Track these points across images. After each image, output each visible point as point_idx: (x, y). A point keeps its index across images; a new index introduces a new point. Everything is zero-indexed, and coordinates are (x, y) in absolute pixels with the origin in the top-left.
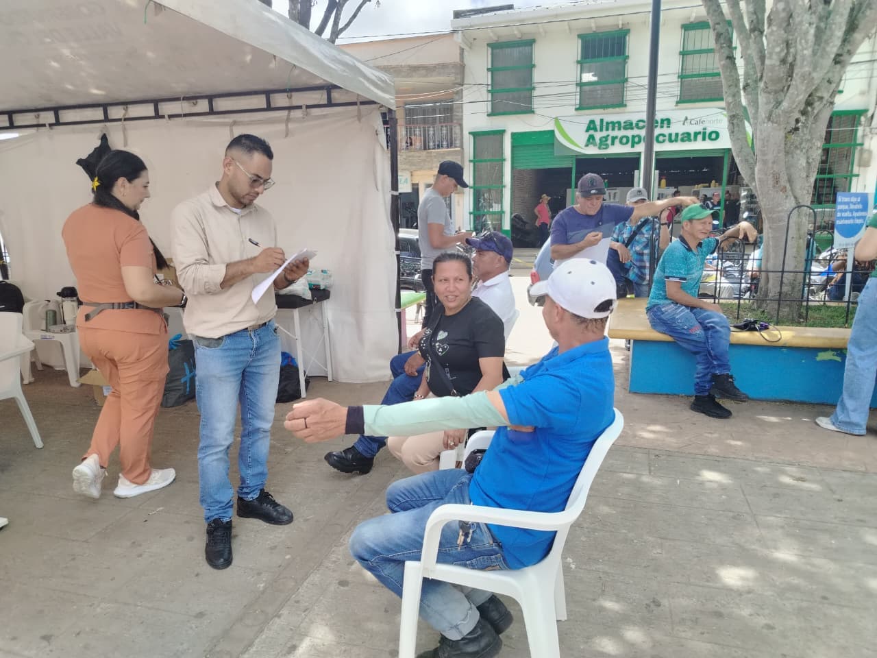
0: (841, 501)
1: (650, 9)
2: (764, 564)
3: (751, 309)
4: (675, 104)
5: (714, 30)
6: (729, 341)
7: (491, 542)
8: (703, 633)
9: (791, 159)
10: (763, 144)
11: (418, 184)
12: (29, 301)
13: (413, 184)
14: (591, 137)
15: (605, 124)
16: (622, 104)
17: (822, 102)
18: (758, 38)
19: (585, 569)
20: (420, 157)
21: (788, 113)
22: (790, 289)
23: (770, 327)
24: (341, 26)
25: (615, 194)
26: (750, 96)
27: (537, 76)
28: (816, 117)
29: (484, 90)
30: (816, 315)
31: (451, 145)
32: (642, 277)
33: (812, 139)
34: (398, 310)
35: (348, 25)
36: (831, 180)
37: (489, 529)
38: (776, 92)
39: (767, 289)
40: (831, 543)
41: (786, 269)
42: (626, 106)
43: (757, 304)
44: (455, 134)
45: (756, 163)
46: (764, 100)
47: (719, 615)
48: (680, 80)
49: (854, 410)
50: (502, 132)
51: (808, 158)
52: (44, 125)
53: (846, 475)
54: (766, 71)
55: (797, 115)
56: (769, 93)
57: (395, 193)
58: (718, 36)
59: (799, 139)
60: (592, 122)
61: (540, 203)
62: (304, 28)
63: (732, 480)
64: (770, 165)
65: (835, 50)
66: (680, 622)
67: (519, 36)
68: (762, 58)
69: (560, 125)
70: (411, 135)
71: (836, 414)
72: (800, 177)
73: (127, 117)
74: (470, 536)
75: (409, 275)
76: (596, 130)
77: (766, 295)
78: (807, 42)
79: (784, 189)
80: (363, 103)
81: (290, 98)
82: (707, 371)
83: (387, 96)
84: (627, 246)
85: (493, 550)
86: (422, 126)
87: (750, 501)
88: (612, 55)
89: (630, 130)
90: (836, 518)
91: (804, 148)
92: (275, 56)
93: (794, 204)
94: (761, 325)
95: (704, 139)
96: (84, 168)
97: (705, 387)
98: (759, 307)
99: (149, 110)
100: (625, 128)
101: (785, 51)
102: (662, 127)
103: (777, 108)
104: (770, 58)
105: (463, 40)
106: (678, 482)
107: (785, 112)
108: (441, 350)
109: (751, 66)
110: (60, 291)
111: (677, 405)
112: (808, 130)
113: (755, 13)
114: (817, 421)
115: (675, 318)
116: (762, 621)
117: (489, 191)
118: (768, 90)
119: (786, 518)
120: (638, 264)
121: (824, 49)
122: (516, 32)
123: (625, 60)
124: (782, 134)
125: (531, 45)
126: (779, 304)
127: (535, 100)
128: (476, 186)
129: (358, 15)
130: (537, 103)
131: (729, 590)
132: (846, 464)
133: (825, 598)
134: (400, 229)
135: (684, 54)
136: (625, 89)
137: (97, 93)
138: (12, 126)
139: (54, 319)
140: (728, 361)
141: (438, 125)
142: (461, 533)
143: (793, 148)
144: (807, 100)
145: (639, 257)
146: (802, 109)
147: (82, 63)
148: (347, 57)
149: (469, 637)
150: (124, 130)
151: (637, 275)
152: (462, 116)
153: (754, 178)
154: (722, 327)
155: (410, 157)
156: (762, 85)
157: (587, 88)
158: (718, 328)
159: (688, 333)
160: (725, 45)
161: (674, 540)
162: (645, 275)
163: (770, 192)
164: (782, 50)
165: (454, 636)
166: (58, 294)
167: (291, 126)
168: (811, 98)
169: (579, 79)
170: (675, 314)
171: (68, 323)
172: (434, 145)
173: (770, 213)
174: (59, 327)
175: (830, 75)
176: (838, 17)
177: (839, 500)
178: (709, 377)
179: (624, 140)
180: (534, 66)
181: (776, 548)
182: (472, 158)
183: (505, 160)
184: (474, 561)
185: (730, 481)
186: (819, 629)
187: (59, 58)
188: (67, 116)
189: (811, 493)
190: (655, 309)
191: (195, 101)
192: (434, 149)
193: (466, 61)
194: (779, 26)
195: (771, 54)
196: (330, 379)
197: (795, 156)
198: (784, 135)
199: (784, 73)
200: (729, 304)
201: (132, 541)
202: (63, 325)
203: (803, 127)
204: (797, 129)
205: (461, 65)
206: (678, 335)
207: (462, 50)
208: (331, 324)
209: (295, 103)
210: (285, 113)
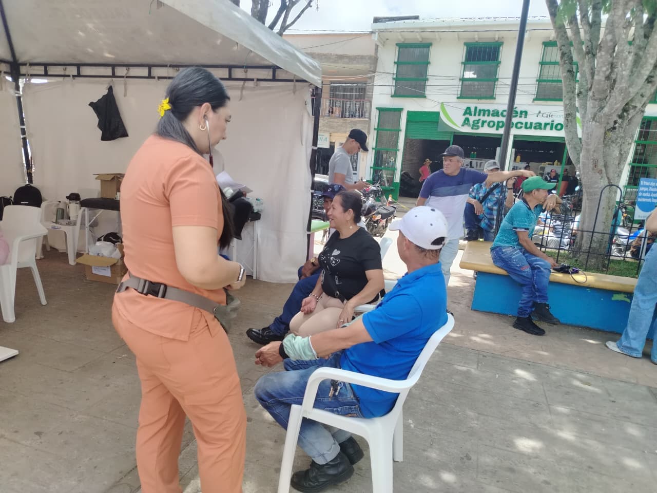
0: (615, 402)
1: (518, 28)
2: (550, 440)
3: (568, 258)
4: (532, 100)
5: (561, 50)
6: (548, 279)
7: (352, 396)
8: (498, 481)
9: (608, 150)
10: (588, 137)
11: (334, 143)
12: (45, 200)
13: (331, 142)
14: (467, 120)
15: (478, 111)
16: (492, 97)
17: (635, 110)
18: (592, 59)
19: (421, 429)
20: (338, 122)
21: (609, 116)
22: (598, 245)
23: (580, 272)
24: (288, 22)
25: (481, 163)
26: (581, 101)
27: (431, 71)
28: (630, 121)
29: (390, 77)
30: (616, 267)
31: (362, 116)
32: (490, 226)
33: (625, 137)
34: (309, 233)
35: (293, 23)
36: (645, 168)
37: (352, 388)
38: (600, 100)
39: (581, 244)
40: (602, 431)
41: (596, 230)
42: (495, 98)
43: (573, 254)
44: (366, 108)
45: (581, 150)
46: (591, 105)
47: (512, 470)
48: (537, 83)
49: (634, 339)
50: (400, 110)
51: (621, 150)
52: (69, 76)
53: (621, 384)
54: (594, 83)
55: (615, 118)
56: (596, 100)
57: (315, 148)
58: (563, 54)
59: (615, 136)
60: (469, 108)
61: (424, 165)
62: (260, 24)
63: (536, 378)
64: (592, 153)
65: (647, 73)
66: (483, 472)
67: (420, 40)
68: (593, 74)
69: (445, 109)
70: (333, 106)
71: (621, 341)
72: (613, 164)
73: (128, 75)
74: (338, 391)
75: (320, 208)
76: (471, 115)
77: (580, 248)
78: (626, 65)
79: (600, 172)
80: (297, 81)
81: (246, 72)
82: (529, 300)
83: (316, 77)
84: (481, 203)
85: (353, 402)
86: (342, 100)
87: (547, 395)
88: (489, 60)
89: (496, 117)
90: (608, 413)
91: (619, 143)
92: (237, 43)
93: (606, 183)
94: (573, 270)
95: (551, 129)
96: (94, 109)
97: (527, 311)
98: (574, 257)
99: (144, 72)
100: (493, 115)
101: (610, 70)
102: (521, 117)
103: (600, 111)
104: (598, 74)
105: (378, 39)
106: (497, 376)
107: (605, 115)
108: (334, 262)
109: (585, 79)
110: (68, 195)
111: (505, 322)
112: (623, 130)
113: (590, 41)
114: (607, 344)
115: (511, 257)
116: (543, 478)
117: (387, 152)
118: (595, 98)
119: (573, 409)
120: (488, 216)
121: (640, 71)
122: (418, 37)
123: (497, 65)
124: (602, 131)
125: (429, 47)
126: (588, 256)
127: (427, 88)
128: (377, 148)
129: (301, 16)
130: (428, 92)
131: (522, 454)
132: (624, 377)
133: (590, 467)
134: (316, 174)
135: (542, 64)
136: (496, 86)
137: (108, 56)
138: (46, 75)
139: (62, 215)
140: (547, 294)
141: (354, 101)
142: (332, 389)
143: (610, 142)
144: (624, 108)
145: (489, 211)
146: (619, 114)
147: (101, 34)
148: (290, 47)
149: (331, 463)
150: (125, 84)
151: (487, 224)
152: (372, 95)
153: (579, 162)
154: (546, 269)
155: (330, 122)
156: (590, 93)
157: (466, 83)
158: (542, 269)
159: (519, 270)
160: (567, 62)
161: (487, 415)
162: (493, 225)
163: (590, 173)
164: (607, 70)
165: (320, 461)
166: (67, 197)
167: (245, 92)
168: (627, 106)
169: (462, 76)
170: (512, 255)
171: (72, 219)
172: (349, 115)
173: (589, 188)
174: (65, 221)
175: (643, 91)
176: (652, 49)
177: (613, 402)
178: (530, 304)
179: (491, 124)
180: (429, 63)
181: (561, 430)
182: (376, 127)
183: (400, 130)
184: (339, 409)
185: (535, 380)
186: (583, 488)
187: (85, 30)
188: (86, 71)
189: (594, 394)
190: (498, 249)
191: (177, 69)
192: (348, 118)
193: (379, 54)
194: (607, 52)
195: (599, 72)
196: (254, 278)
197: (611, 148)
198: (604, 132)
199: (607, 86)
200: (552, 253)
201: (104, 375)
202: (68, 220)
203: (619, 127)
204: (614, 128)
205: (375, 57)
206: (511, 270)
207: (377, 46)
208: (259, 238)
209: (249, 77)
210: (241, 83)
